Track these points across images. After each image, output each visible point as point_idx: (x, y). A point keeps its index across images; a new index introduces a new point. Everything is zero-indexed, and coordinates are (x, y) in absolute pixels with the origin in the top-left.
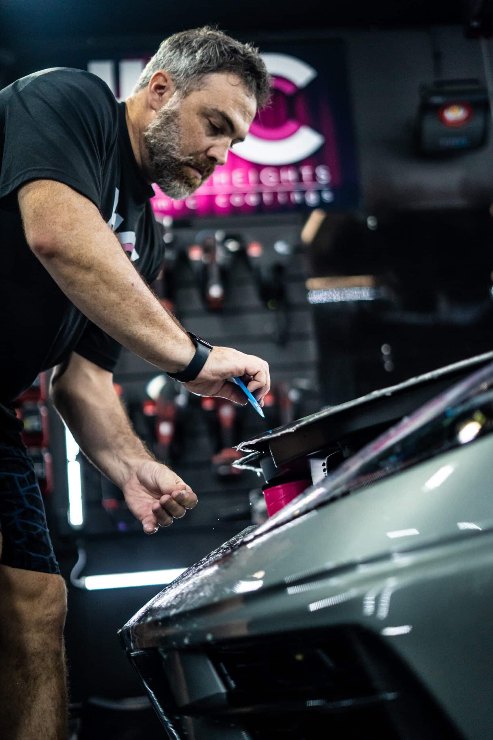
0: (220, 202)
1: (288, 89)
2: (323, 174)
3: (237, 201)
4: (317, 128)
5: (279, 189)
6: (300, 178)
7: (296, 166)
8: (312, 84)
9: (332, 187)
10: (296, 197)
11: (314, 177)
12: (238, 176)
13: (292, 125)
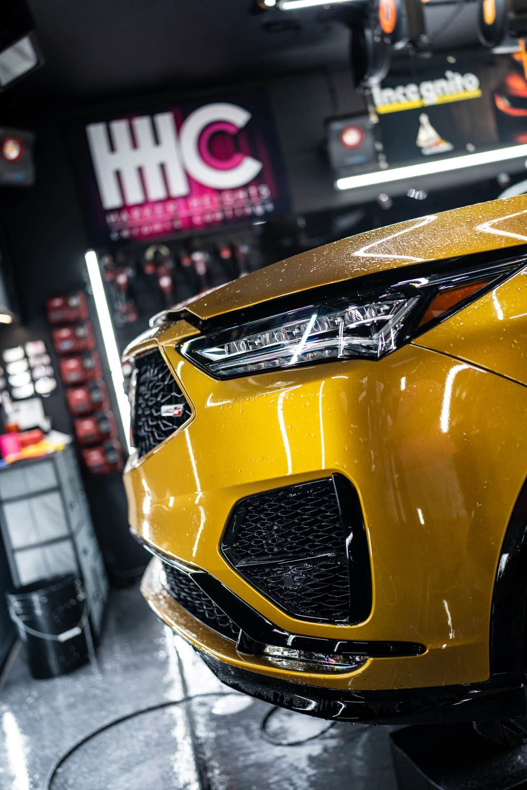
0: (197, 220)
1: (232, 130)
2: (265, 191)
3: (208, 218)
4: (256, 157)
5: (236, 206)
6: (249, 197)
7: (245, 187)
8: (249, 124)
9: (273, 199)
10: (248, 210)
11: (259, 194)
12: (207, 200)
13: (238, 157)
